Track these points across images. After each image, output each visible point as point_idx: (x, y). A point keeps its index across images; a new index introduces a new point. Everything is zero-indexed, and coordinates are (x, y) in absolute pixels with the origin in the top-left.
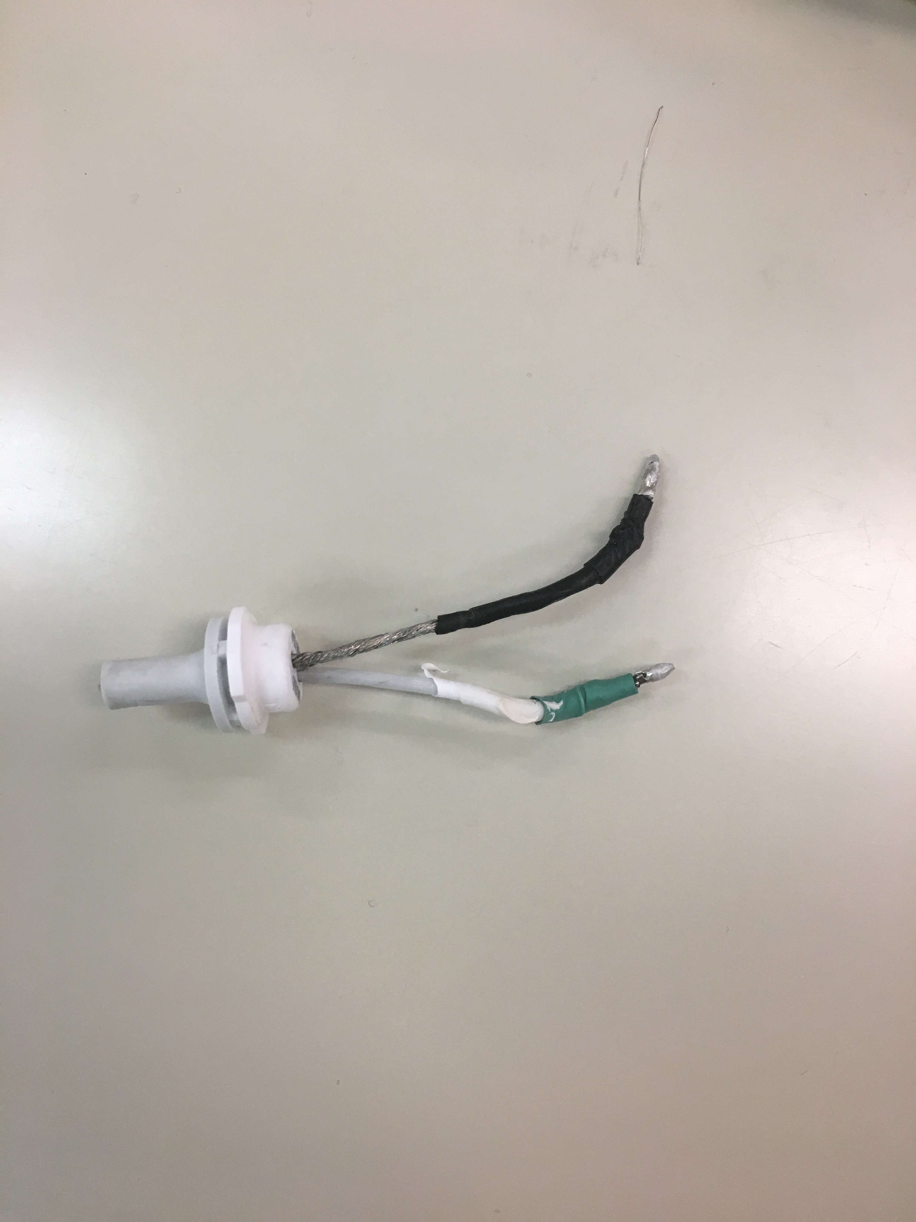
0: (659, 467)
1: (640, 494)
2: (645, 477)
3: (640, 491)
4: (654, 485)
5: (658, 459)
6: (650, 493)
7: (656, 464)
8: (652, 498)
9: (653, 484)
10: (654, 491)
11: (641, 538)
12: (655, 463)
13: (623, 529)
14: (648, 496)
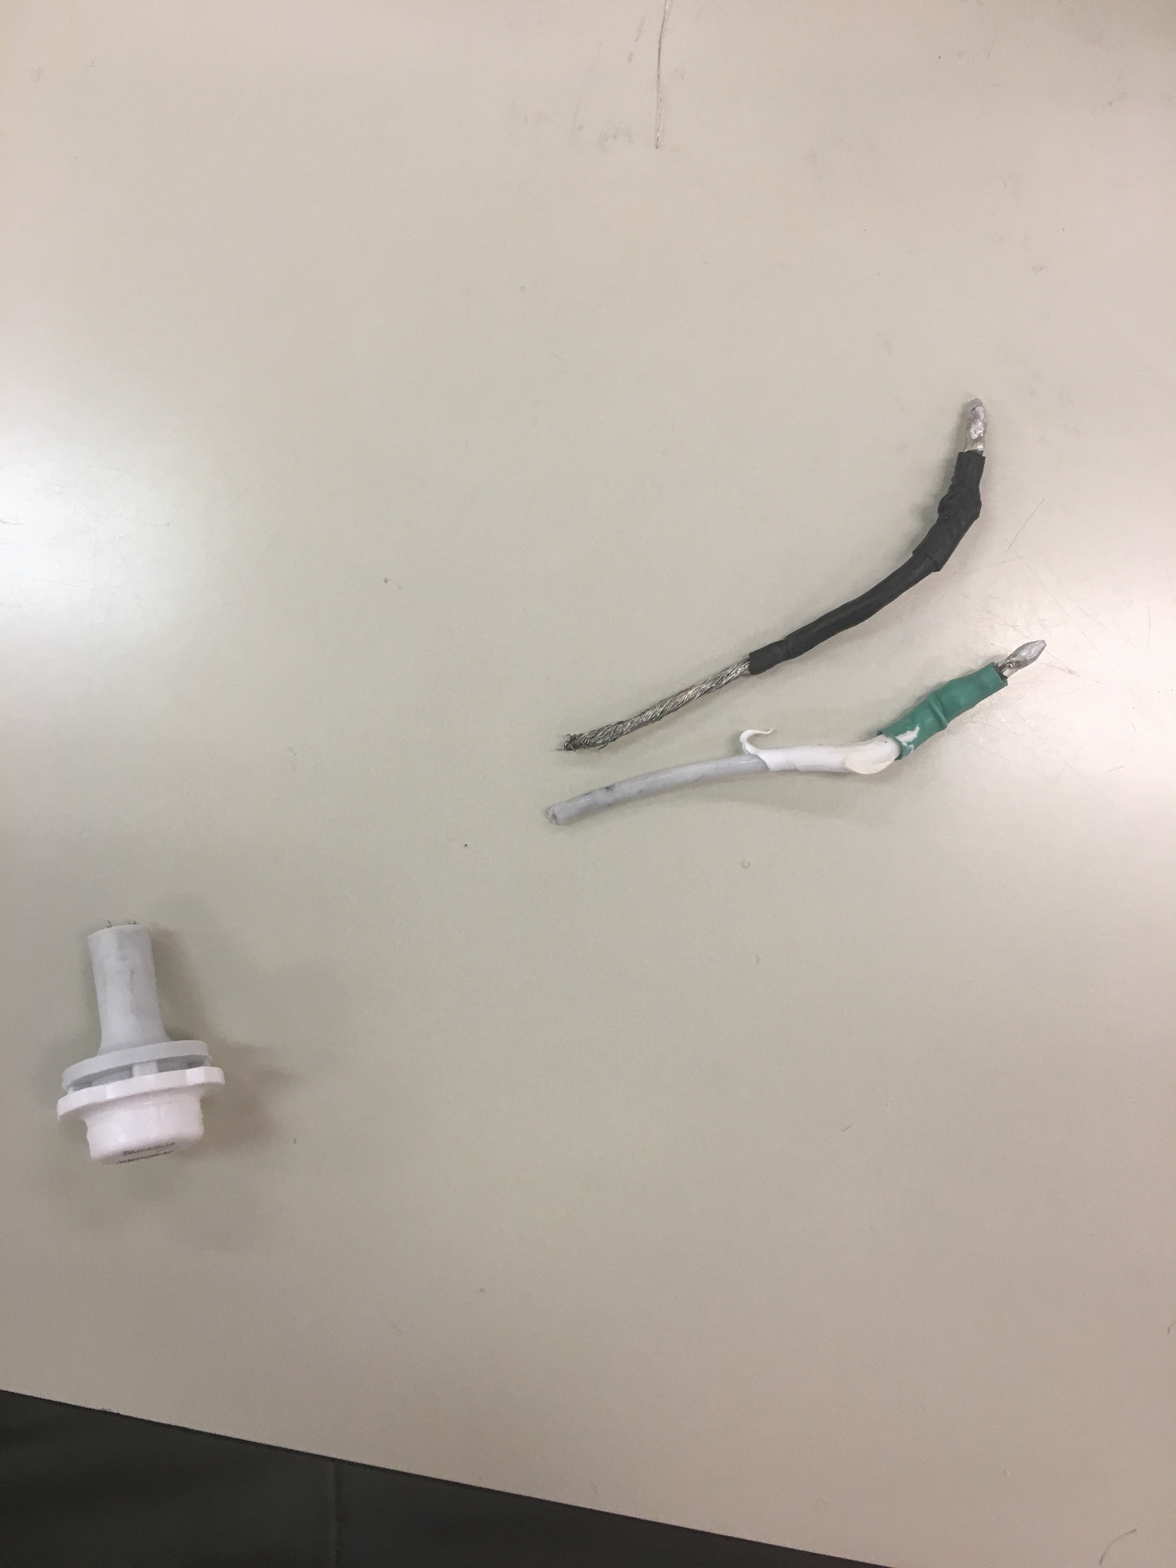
0: (984, 411)
1: (965, 451)
2: (969, 428)
3: (965, 448)
4: (982, 435)
5: (982, 403)
6: (980, 447)
7: (979, 409)
8: (982, 452)
9: (980, 434)
10: (984, 443)
11: (978, 504)
12: (977, 409)
13: (951, 498)
14: (976, 450)
